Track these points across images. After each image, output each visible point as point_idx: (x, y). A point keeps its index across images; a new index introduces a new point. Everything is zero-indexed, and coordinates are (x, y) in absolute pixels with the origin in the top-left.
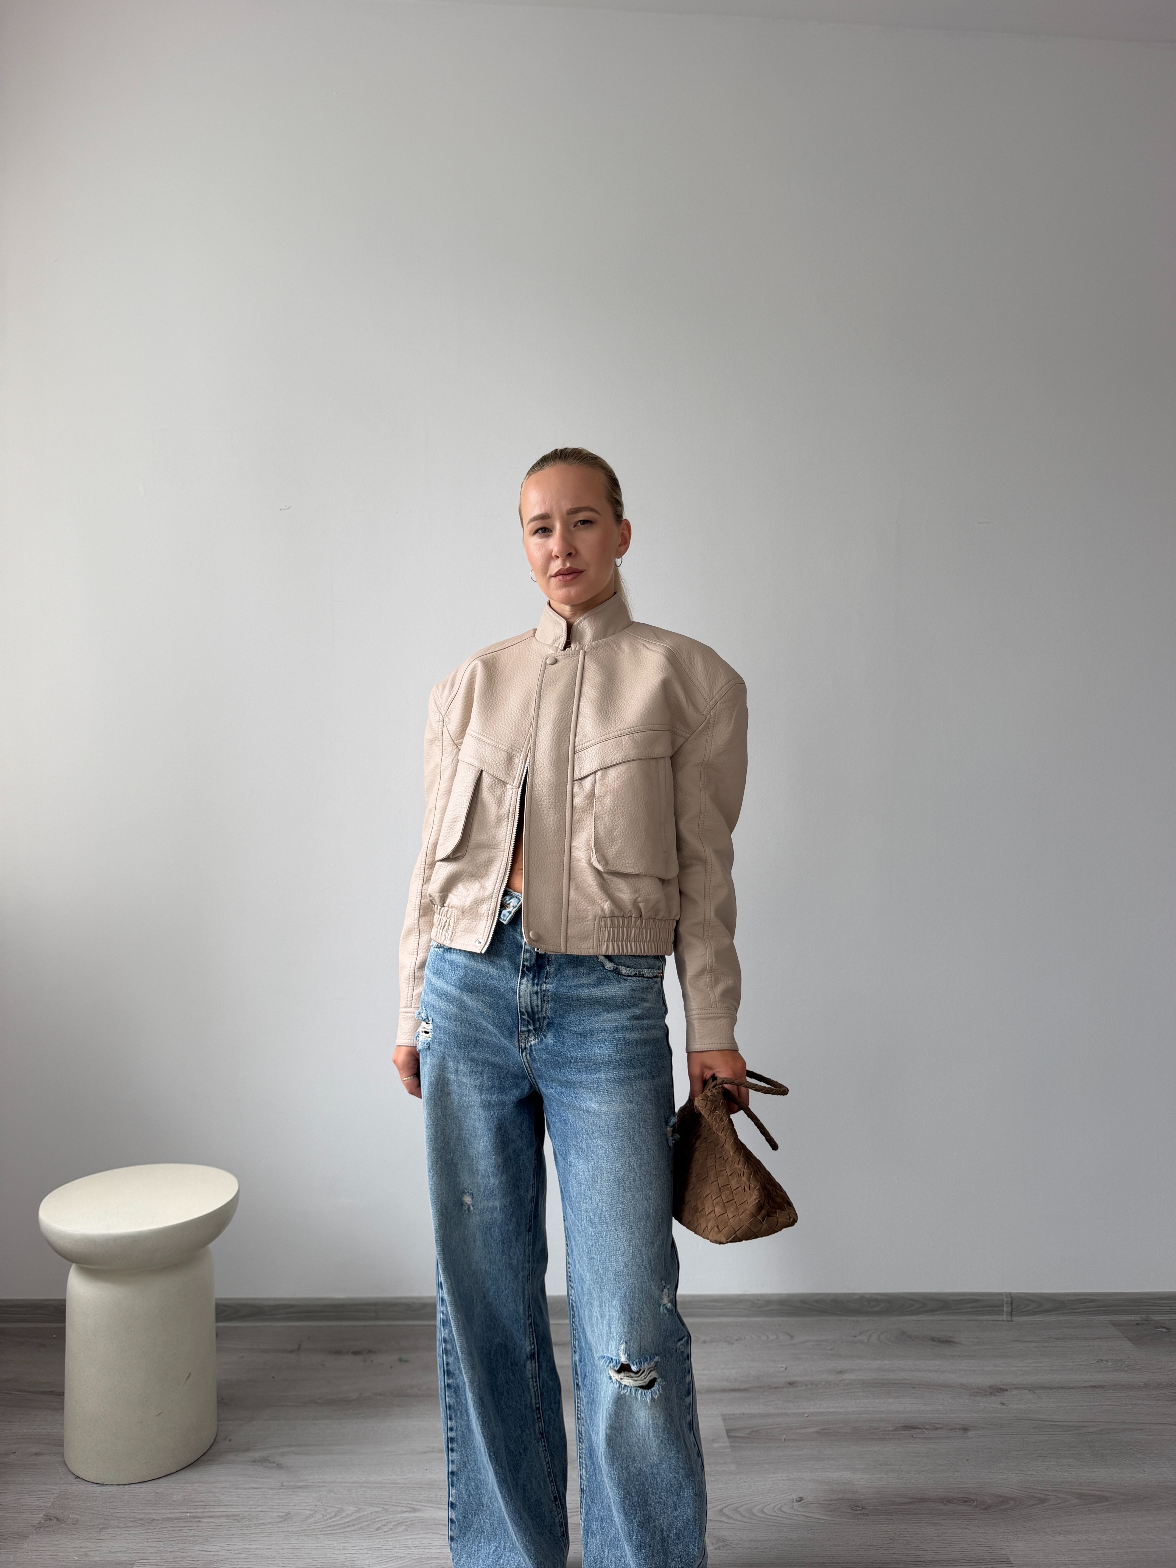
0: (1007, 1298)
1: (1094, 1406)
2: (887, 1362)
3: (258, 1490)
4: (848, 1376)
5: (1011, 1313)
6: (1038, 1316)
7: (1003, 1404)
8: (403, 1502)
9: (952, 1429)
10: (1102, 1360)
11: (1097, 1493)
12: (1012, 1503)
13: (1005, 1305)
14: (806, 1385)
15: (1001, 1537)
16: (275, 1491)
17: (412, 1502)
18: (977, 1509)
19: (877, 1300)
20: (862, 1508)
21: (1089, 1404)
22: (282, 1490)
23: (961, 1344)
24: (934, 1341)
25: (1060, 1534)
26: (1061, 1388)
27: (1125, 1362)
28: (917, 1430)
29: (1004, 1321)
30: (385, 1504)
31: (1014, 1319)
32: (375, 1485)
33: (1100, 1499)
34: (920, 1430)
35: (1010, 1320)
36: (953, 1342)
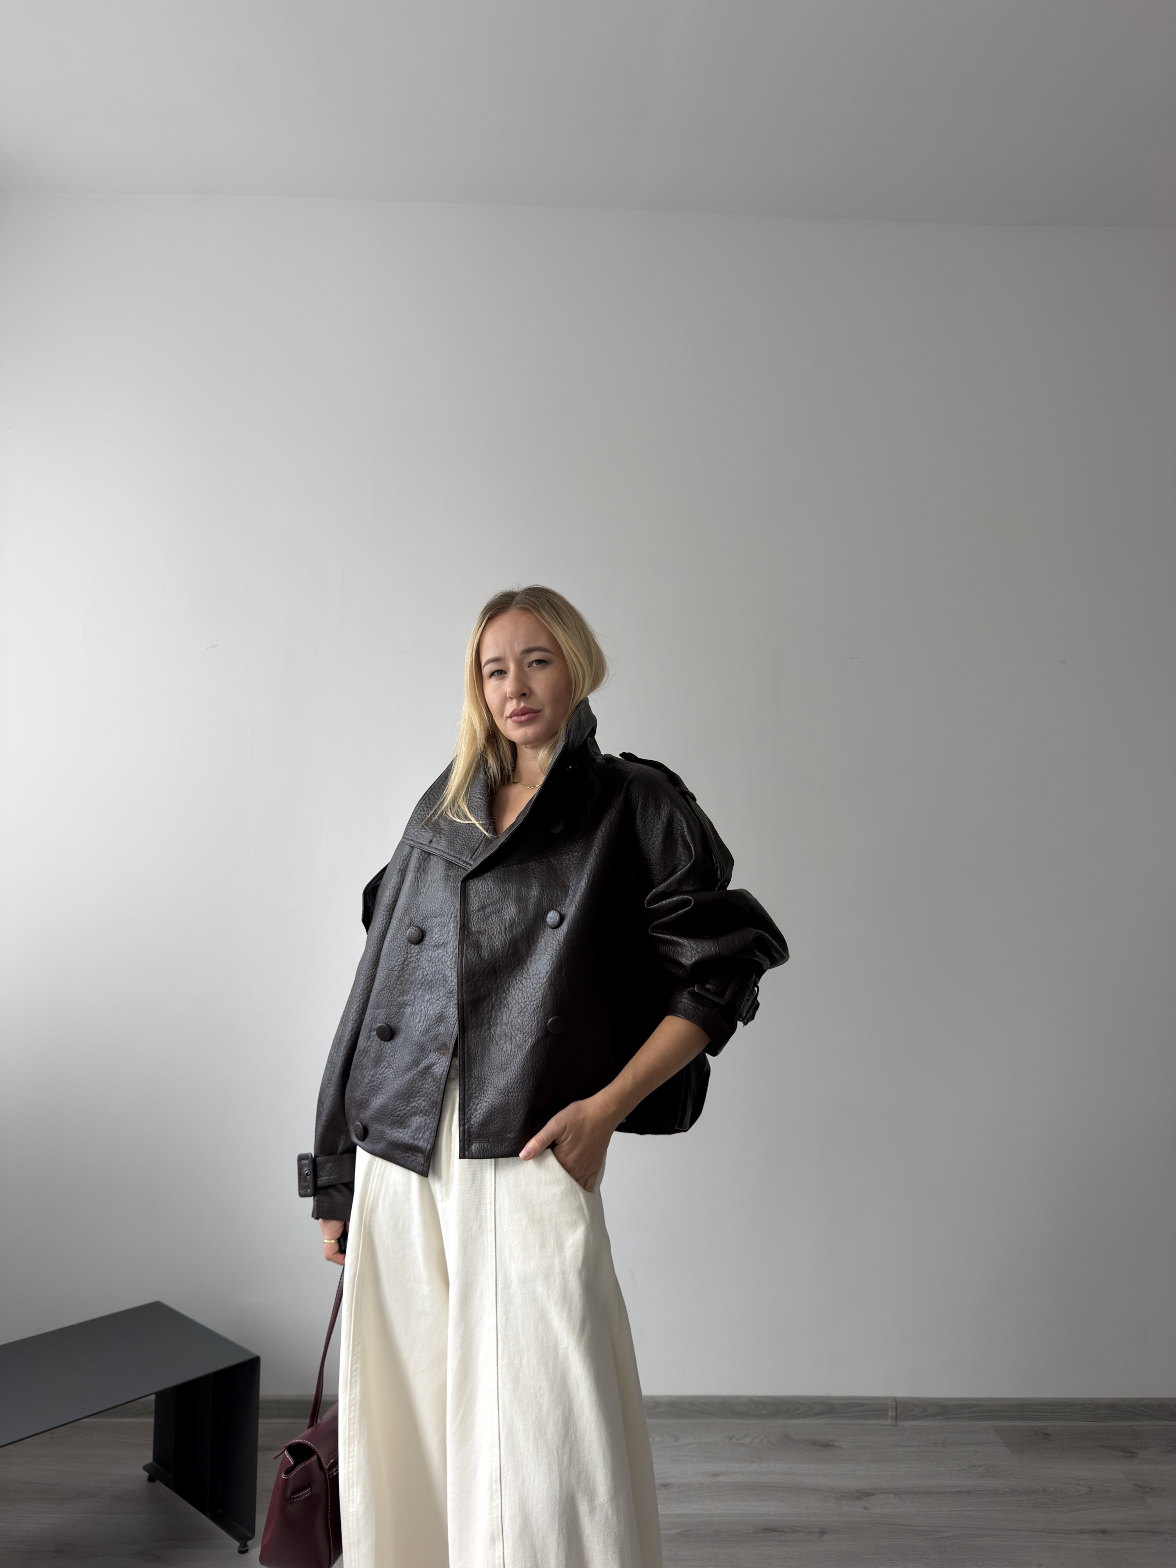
0: (892, 1402)
1: (955, 1511)
2: (763, 1465)
4: (722, 1479)
5: (896, 1418)
6: (922, 1421)
7: (866, 1508)
9: (809, 1533)
10: (974, 1466)
13: (890, 1409)
14: (679, 1487)
19: (764, 1403)
21: (950, 1509)
23: (840, 1448)
24: (815, 1444)
26: (928, 1493)
27: (997, 1467)
28: (775, 1533)
29: (888, 1425)
31: (898, 1423)
34: (778, 1533)
35: (894, 1424)
36: (833, 1446)
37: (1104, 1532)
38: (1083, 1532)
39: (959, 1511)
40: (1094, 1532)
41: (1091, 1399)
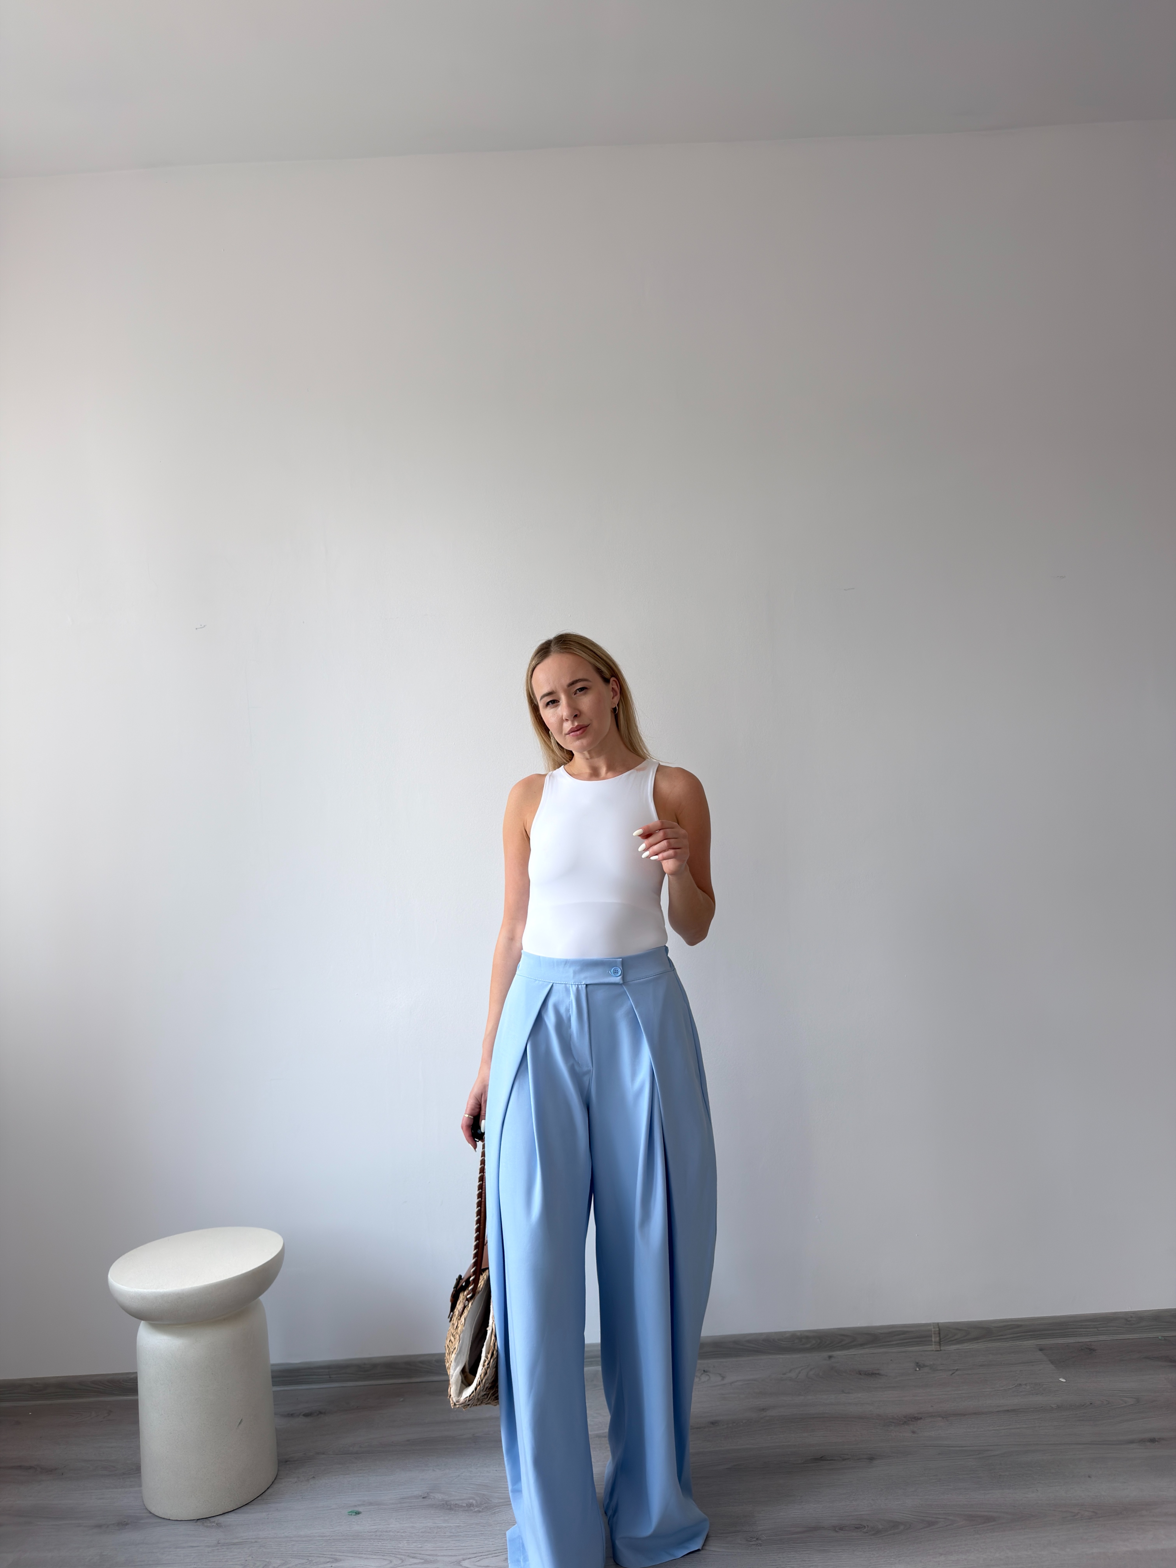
0: (934, 1328)
1: (1002, 1429)
3: (197, 1548)
5: (940, 1343)
6: (966, 1344)
7: (914, 1432)
8: (327, 1553)
9: (858, 1459)
10: (1020, 1385)
11: (986, 1514)
12: (902, 1527)
13: (933, 1335)
15: (883, 1560)
16: (210, 1549)
17: (335, 1553)
18: (867, 1534)
19: (807, 1337)
20: (757, 1539)
21: (998, 1428)
22: (217, 1548)
23: (886, 1376)
24: (860, 1374)
25: (941, 1554)
26: (975, 1414)
27: (1042, 1385)
28: (825, 1462)
29: (932, 1350)
30: (310, 1556)
31: (942, 1348)
32: (304, 1539)
33: (988, 1519)
34: (828, 1462)
35: (939, 1350)
36: (878, 1374)
37: (1153, 1440)
38: (1132, 1442)
39: (1007, 1429)
40: (1142, 1441)
41: (1134, 1313)
